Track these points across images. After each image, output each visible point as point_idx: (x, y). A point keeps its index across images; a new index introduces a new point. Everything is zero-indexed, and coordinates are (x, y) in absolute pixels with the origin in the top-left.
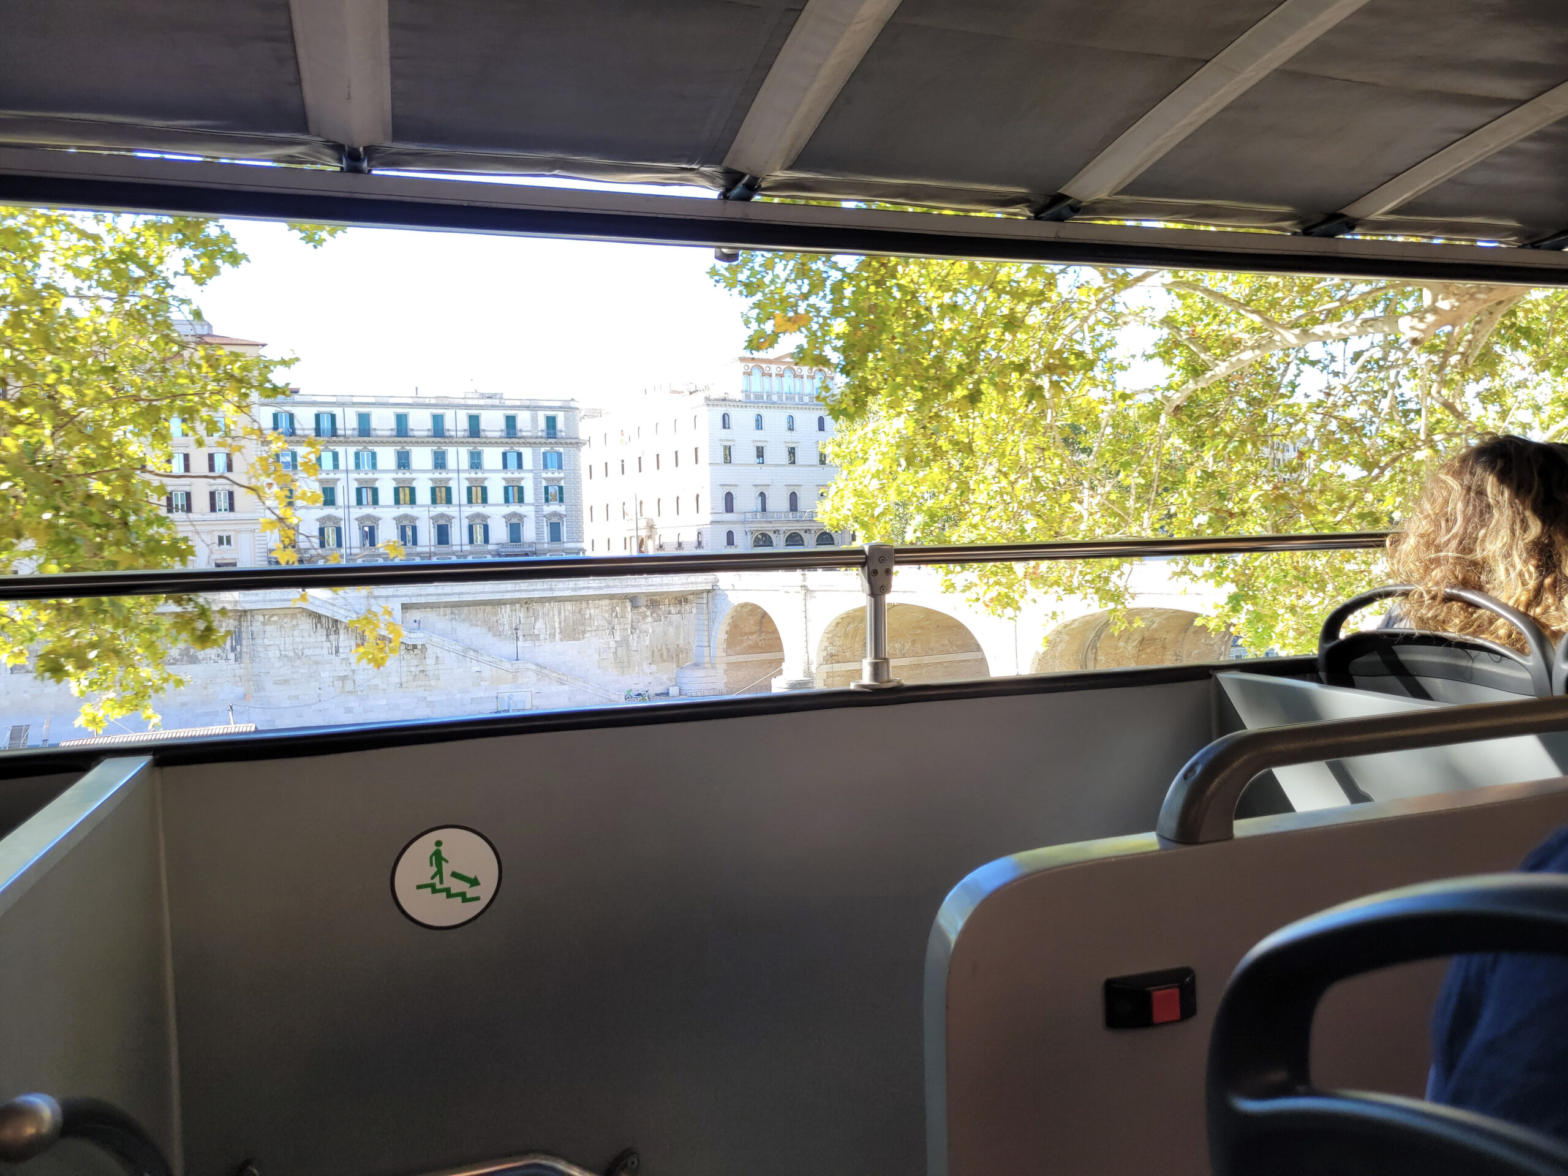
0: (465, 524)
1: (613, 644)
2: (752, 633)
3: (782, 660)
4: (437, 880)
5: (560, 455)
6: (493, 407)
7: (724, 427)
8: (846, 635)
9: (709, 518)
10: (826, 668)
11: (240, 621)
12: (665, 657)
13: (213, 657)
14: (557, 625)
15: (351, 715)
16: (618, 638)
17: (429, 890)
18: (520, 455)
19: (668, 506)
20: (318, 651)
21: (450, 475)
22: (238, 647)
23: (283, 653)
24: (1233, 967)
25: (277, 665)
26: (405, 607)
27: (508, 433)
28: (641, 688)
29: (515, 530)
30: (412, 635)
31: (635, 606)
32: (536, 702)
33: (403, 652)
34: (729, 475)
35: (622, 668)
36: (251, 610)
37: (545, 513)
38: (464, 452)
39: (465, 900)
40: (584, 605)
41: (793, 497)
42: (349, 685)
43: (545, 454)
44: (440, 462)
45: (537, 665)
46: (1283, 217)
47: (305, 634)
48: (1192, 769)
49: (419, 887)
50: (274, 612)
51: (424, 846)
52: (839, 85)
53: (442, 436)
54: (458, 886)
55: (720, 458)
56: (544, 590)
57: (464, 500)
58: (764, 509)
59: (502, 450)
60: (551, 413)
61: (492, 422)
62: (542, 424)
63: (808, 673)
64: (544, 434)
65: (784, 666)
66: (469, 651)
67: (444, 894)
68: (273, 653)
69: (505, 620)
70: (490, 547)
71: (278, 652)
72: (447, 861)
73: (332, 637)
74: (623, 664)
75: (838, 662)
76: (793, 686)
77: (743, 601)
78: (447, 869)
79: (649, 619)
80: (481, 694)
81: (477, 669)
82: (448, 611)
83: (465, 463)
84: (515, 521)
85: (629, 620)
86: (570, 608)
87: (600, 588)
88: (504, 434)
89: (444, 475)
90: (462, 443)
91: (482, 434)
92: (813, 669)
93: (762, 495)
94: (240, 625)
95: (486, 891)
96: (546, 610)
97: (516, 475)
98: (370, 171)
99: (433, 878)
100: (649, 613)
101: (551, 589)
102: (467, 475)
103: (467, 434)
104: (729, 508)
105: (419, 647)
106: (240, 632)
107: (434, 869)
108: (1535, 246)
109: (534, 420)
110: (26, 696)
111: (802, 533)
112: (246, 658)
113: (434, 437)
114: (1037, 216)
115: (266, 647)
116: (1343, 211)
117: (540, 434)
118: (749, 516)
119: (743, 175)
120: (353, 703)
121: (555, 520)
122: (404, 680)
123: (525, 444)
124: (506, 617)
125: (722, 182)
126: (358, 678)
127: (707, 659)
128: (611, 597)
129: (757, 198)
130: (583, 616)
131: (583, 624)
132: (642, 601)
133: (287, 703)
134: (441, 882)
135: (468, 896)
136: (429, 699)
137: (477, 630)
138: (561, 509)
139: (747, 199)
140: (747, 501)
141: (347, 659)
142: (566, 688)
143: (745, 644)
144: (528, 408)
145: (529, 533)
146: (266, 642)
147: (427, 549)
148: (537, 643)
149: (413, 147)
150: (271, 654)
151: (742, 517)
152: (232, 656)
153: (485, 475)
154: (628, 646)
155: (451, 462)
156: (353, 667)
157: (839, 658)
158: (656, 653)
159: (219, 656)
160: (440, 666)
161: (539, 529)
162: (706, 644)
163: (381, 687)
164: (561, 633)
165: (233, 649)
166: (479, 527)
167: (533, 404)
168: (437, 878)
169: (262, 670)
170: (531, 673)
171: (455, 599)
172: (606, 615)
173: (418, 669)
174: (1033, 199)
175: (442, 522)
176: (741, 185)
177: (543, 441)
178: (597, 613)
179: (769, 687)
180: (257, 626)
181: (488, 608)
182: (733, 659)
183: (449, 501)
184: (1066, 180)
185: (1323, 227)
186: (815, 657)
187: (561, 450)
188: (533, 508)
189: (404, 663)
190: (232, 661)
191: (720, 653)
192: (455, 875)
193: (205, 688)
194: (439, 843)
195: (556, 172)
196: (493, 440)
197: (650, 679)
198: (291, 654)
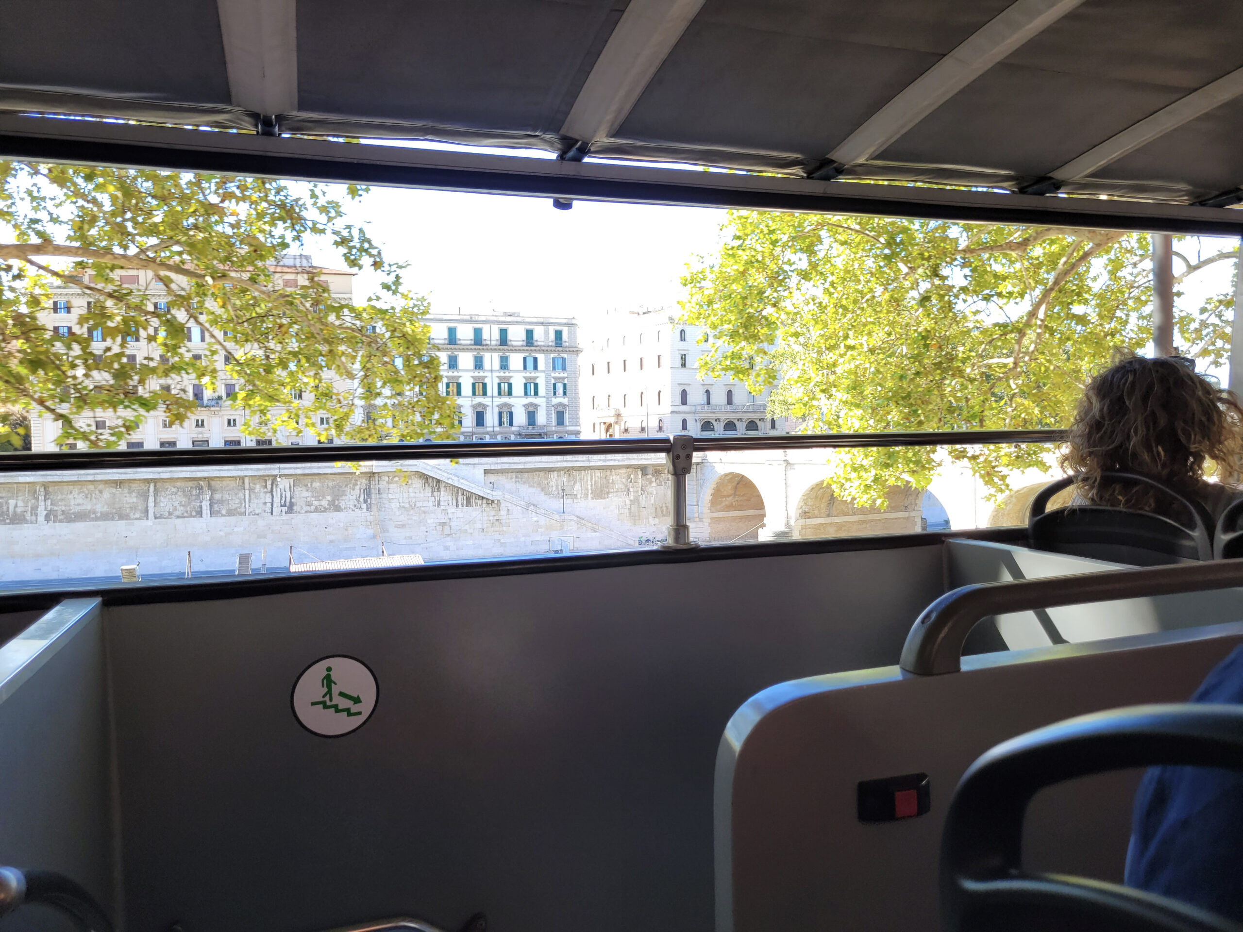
0: (496, 411)
1: (628, 503)
2: (729, 496)
3: (764, 515)
4: (327, 698)
5: (564, 359)
6: (517, 323)
7: (682, 340)
8: (816, 497)
9: (670, 409)
10: (802, 522)
11: (370, 481)
12: (664, 513)
13: (351, 507)
14: (589, 487)
15: (448, 552)
16: (632, 498)
17: (321, 706)
18: (535, 360)
19: (633, 399)
20: (426, 504)
21: (486, 374)
22: (369, 500)
23: (402, 505)
24: (961, 775)
25: (398, 513)
26: (486, 472)
27: (528, 343)
28: (648, 535)
29: (531, 416)
30: (494, 493)
31: (644, 474)
32: (577, 545)
33: (484, 506)
34: (683, 376)
35: (635, 520)
36: (379, 473)
37: (553, 404)
38: (496, 356)
39: (350, 714)
40: (608, 473)
41: (730, 394)
42: (447, 530)
43: (554, 359)
44: (479, 364)
45: (578, 517)
46: (1007, 178)
47: (417, 491)
48: (928, 616)
49: (313, 704)
50: (396, 474)
51: (318, 671)
52: (653, 70)
53: (481, 344)
54: (344, 703)
55: (678, 363)
56: (583, 461)
57: (496, 393)
58: (708, 403)
59: (523, 355)
60: (558, 328)
61: (516, 335)
62: (552, 336)
63: (788, 525)
64: (553, 344)
65: (766, 520)
66: (531, 506)
67: (333, 709)
68: (395, 505)
69: (553, 483)
70: (514, 429)
71: (398, 504)
72: (335, 684)
73: (436, 494)
74: (635, 518)
75: (809, 518)
76: (777, 535)
77: (728, 471)
78: (335, 690)
79: (654, 484)
80: (538, 538)
81: (536, 519)
82: (514, 475)
83: (496, 365)
84: (531, 409)
85: (640, 484)
86: (598, 474)
87: (623, 460)
88: (525, 343)
89: (482, 374)
90: (496, 349)
91: (509, 343)
92: (792, 523)
93: (707, 392)
94: (370, 483)
95: (367, 707)
96: (582, 476)
97: (533, 375)
98: (280, 134)
99: (324, 697)
100: (653, 479)
101: (589, 461)
102: (498, 374)
103: (498, 343)
104: (684, 402)
105: (496, 502)
106: (370, 489)
107: (326, 690)
108: (1203, 203)
109: (547, 333)
110: (222, 533)
111: (736, 422)
112: (374, 509)
113: (475, 345)
114: (810, 176)
115: (390, 500)
116: (1051, 175)
117: (550, 344)
118: (699, 408)
119: (577, 141)
120: (449, 542)
121: (560, 409)
122: (485, 526)
123: (540, 351)
124: (554, 481)
125: (559, 146)
126: (452, 524)
127: (696, 515)
128: (628, 467)
129: (587, 160)
130: (608, 481)
131: (608, 487)
132: (650, 471)
133: (404, 542)
134: (331, 700)
135: (352, 711)
136: (502, 541)
137: (531, 490)
138: (565, 401)
139: (578, 159)
140: (696, 397)
141: (446, 510)
142: (597, 534)
143: (724, 504)
144: (542, 324)
145: (541, 419)
146: (390, 496)
147: (470, 430)
148: (575, 501)
149: (314, 116)
150: (393, 505)
151: (693, 408)
152: (364, 506)
153: (511, 374)
154: (639, 504)
155: (487, 365)
156: (450, 516)
157: (810, 515)
158: (658, 509)
159: (355, 506)
160: (510, 517)
161: (548, 415)
162: (695, 503)
163: (469, 531)
164: (592, 493)
165: (365, 501)
166: (506, 416)
167: (546, 321)
168: (328, 697)
169: (387, 517)
170: (573, 523)
171: (521, 466)
172: (624, 480)
173: (495, 518)
174: (805, 162)
175: (480, 409)
176: (574, 149)
177: (553, 349)
178: (617, 479)
179: (757, 536)
180: (383, 484)
181: (542, 474)
182: (716, 515)
183: (485, 393)
184: (832, 148)
185: (1035, 187)
186: (794, 512)
187: (565, 356)
188: (544, 400)
189: (485, 514)
190: (365, 510)
191: (706, 510)
192: (342, 694)
193: (346, 530)
194: (329, 669)
195: (427, 137)
196: (517, 348)
197: (654, 529)
198: (407, 505)
